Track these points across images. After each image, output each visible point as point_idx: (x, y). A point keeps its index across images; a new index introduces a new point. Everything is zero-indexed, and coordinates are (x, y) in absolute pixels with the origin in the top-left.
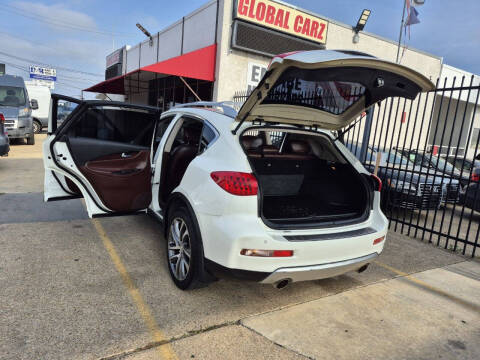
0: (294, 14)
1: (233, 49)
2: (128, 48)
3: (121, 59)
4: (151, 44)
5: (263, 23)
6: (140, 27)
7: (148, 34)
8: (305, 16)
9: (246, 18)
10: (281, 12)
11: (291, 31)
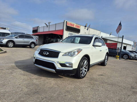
0: (75, 25)
1: (66, 30)
2: (40, 27)
3: (38, 28)
4: (47, 27)
5: (70, 26)
6: (45, 24)
7: (47, 25)
8: (77, 25)
9: (68, 25)
10: (73, 24)
11: (75, 27)
